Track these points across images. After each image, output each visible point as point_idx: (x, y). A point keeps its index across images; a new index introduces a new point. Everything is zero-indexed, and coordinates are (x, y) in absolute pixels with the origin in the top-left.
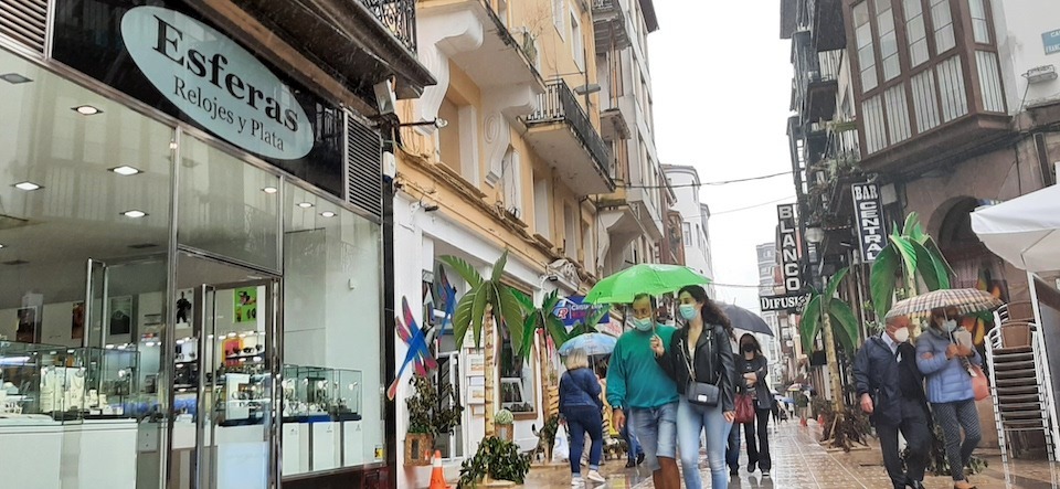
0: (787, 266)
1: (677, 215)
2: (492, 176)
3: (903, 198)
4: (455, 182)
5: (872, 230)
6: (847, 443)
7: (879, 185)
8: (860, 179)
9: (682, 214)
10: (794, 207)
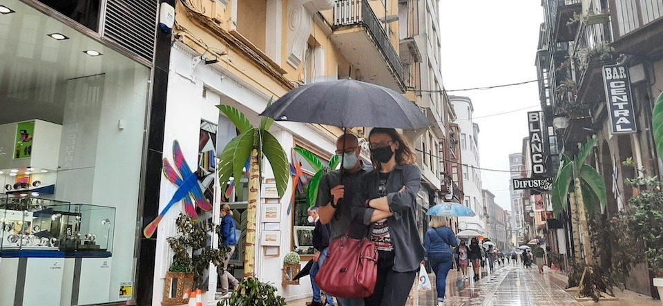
0: (534, 156)
1: (457, 127)
2: (293, 58)
3: (652, 77)
4: (251, 51)
5: (621, 106)
6: (596, 293)
7: (627, 66)
8: (611, 61)
9: (460, 126)
10: (540, 113)
